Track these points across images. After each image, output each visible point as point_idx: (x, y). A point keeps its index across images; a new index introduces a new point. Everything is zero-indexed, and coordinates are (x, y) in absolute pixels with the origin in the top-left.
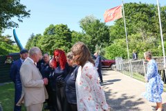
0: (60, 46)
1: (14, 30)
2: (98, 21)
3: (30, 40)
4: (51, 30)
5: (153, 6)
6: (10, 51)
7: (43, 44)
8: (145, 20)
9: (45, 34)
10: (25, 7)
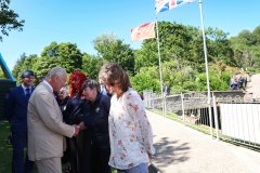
2: (120, 42)
3: (20, 63)
8: (180, 46)
10: (17, 16)
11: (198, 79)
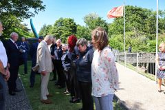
1: (31, 20)
2: (100, 19)
4: (61, 22)
7: (53, 33)
9: (56, 25)
11: (148, 44)
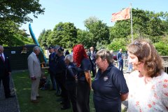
0: (66, 41)
1: (30, 25)
2: (100, 22)
3: (42, 35)
4: (61, 27)
5: (148, 13)
6: (26, 42)
7: (53, 38)
8: (141, 24)
9: (55, 30)
10: (40, 5)
